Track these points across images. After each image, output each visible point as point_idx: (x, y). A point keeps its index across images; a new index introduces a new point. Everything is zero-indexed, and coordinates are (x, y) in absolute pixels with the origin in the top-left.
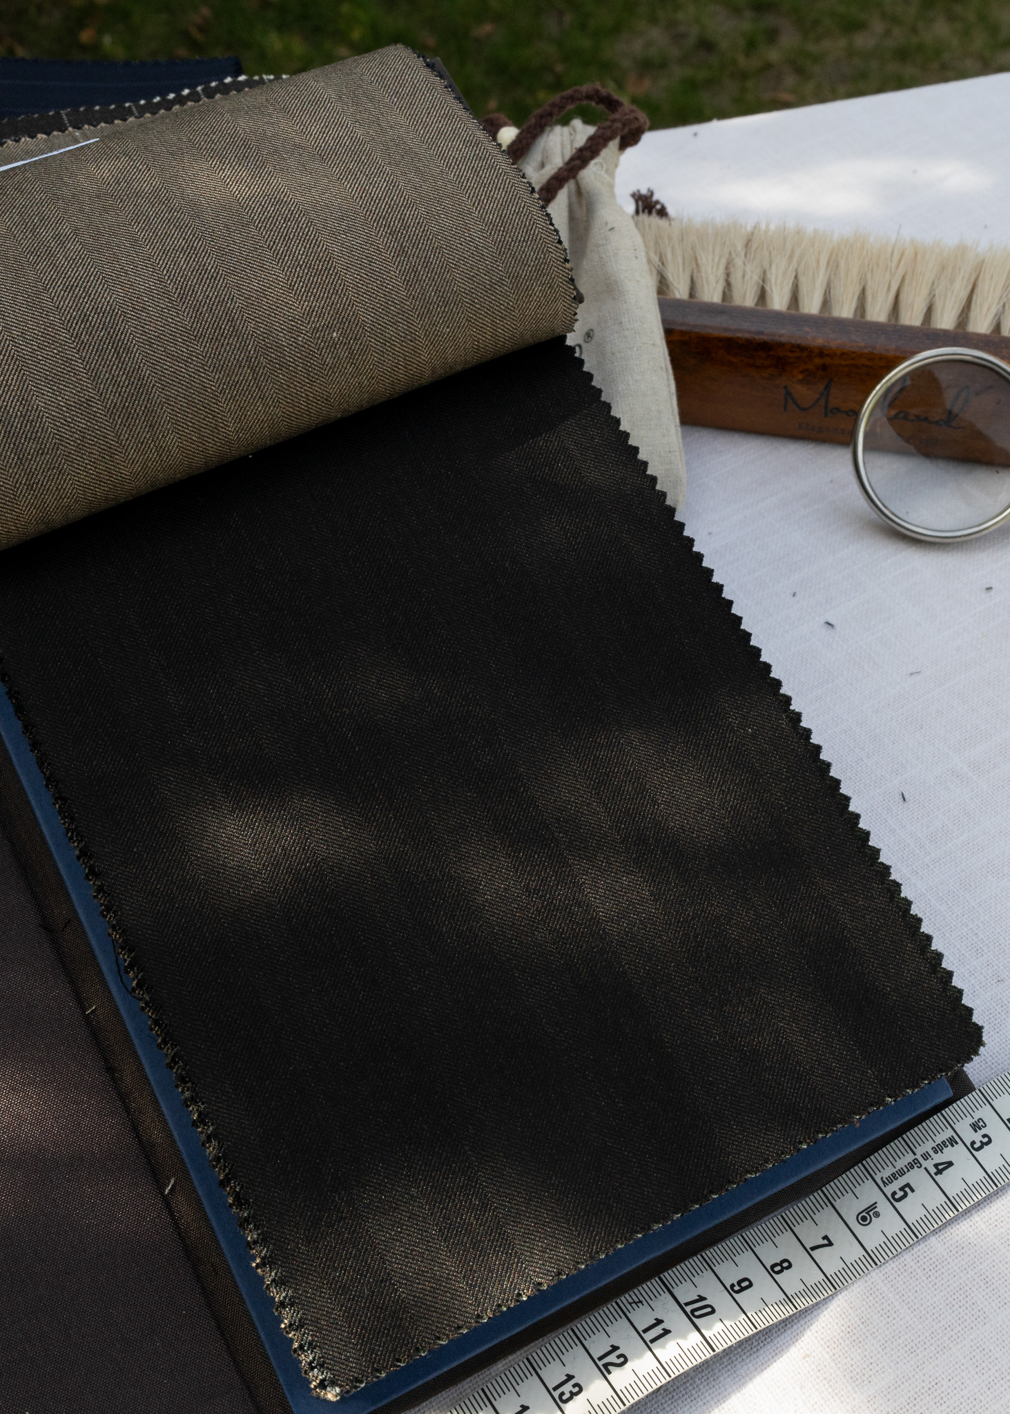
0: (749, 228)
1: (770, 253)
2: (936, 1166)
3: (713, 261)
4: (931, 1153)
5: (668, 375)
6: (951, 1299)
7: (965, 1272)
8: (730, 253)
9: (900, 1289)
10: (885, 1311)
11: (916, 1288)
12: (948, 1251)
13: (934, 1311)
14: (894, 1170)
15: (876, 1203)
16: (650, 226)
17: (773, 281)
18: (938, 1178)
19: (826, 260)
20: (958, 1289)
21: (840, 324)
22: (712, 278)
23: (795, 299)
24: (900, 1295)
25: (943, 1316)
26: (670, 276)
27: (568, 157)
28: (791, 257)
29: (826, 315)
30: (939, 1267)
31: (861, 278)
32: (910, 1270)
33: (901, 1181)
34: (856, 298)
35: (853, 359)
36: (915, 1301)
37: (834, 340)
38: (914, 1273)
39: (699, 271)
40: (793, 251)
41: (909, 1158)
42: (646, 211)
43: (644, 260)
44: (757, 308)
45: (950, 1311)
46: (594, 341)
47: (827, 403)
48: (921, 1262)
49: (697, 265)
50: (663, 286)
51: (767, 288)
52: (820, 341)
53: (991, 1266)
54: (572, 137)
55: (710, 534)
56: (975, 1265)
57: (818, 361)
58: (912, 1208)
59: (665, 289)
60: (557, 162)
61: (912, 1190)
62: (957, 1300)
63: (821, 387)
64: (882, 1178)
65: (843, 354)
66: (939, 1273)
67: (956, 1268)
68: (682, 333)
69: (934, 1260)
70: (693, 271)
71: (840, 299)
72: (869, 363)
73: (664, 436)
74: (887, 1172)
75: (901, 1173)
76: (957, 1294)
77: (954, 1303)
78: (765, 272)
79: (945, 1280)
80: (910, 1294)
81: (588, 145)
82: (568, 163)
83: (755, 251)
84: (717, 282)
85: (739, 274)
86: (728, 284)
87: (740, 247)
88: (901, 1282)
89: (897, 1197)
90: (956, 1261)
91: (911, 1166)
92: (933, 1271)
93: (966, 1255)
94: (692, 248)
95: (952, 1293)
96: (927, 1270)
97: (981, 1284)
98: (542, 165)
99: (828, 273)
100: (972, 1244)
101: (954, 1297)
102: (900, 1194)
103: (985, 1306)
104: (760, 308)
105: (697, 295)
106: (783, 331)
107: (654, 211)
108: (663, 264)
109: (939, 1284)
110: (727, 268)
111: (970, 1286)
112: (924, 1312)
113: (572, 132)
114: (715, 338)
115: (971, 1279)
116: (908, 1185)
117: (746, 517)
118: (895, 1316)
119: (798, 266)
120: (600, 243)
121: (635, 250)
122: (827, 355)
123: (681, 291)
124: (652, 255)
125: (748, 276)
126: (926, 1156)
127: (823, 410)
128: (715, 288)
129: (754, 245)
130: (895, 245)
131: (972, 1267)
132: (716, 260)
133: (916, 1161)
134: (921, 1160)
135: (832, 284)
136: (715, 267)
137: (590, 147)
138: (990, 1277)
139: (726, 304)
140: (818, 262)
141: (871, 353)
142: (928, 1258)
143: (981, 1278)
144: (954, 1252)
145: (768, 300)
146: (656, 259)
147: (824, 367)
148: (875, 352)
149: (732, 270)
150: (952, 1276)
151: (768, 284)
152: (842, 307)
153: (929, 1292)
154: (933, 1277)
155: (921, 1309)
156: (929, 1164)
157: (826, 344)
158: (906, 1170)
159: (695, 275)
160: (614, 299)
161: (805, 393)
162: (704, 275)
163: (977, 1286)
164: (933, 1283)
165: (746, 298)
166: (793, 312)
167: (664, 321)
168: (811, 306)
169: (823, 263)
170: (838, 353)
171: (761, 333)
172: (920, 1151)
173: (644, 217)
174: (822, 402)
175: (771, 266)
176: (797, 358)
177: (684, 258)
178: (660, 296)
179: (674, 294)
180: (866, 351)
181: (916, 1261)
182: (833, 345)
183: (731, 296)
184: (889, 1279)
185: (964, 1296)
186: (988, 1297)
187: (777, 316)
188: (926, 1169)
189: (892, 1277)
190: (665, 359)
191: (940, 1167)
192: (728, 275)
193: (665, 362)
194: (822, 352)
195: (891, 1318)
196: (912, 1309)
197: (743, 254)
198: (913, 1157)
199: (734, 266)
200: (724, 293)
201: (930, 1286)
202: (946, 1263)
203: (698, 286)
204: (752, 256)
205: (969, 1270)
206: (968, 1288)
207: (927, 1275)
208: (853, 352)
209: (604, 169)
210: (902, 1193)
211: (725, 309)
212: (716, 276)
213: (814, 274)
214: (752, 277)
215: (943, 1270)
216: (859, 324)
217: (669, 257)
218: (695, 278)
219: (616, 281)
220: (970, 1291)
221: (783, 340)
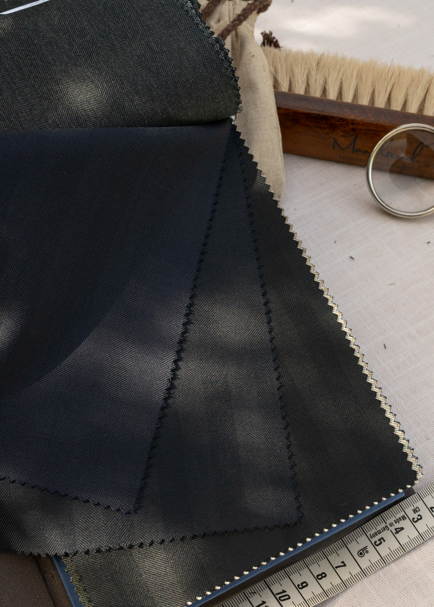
0: (319, 55)
1: (329, 70)
2: (396, 529)
3: (301, 72)
4: (394, 523)
5: (278, 131)
6: (400, 594)
7: (407, 581)
8: (309, 69)
9: (377, 588)
10: (370, 599)
11: (384, 588)
12: (400, 570)
13: (392, 599)
14: (376, 531)
15: (367, 546)
16: (270, 52)
17: (330, 84)
18: (396, 535)
19: (356, 74)
20: (404, 589)
21: (362, 108)
22: (300, 81)
23: (340, 93)
24: (377, 591)
25: (396, 602)
26: (280, 79)
27: (232, 20)
28: (339, 71)
29: (355, 103)
30: (396, 578)
31: (373, 84)
32: (382, 579)
33: (379, 536)
34: (370, 94)
35: (368, 126)
36: (384, 594)
37: (359, 117)
38: (384, 581)
39: (294, 77)
40: (340, 68)
41: (384, 525)
42: (269, 45)
43: (268, 72)
44: (321, 98)
45: (400, 600)
46: (242, 112)
47: (354, 146)
48: (387, 576)
49: (293, 74)
50: (276, 85)
51: (327, 88)
52: (352, 117)
53: (419, 578)
54: (234, 7)
55: (295, 209)
56: (412, 578)
57: (351, 126)
58: (384, 550)
59: (277, 85)
60: (226, 21)
61: (384, 541)
62: (403, 594)
63: (352, 139)
64: (370, 534)
65: (363, 124)
66: (395, 581)
67: (403, 579)
68: (285, 109)
69: (393, 574)
70: (291, 77)
71: (363, 95)
72: (376, 129)
73: (275, 162)
74: (373, 532)
75: (379, 532)
76: (403, 592)
77: (402, 595)
78: (326, 79)
79: (398, 584)
80: (381, 591)
81: (242, 14)
82: (232, 22)
83: (322, 68)
84: (302, 84)
85: (314, 80)
86: (308, 84)
87: (314, 66)
88: (377, 585)
89: (377, 544)
90: (403, 575)
91: (384, 529)
92: (393, 580)
93: (408, 573)
94: (291, 65)
95: (401, 591)
96: (390, 579)
97: (415, 587)
98: (219, 21)
99: (357, 81)
100: (411, 567)
101: (402, 592)
102: (378, 542)
103: (416, 597)
104: (323, 98)
105: (293, 89)
106: (334, 111)
107: (272, 45)
108: (276, 72)
109: (395, 587)
110: (307, 76)
111: (410, 587)
112: (388, 600)
113: (234, 4)
114: (301, 113)
115: (410, 584)
116: (382, 538)
117: (313, 201)
118: (374, 601)
119: (342, 76)
120: (247, 63)
121: (264, 67)
122: (355, 124)
123: (285, 87)
124: (271, 67)
125: (318, 81)
126: (391, 525)
127: (352, 150)
128: (301, 86)
129: (321, 65)
130: (390, 68)
131: (411, 578)
132: (302, 71)
133: (386, 527)
134: (389, 526)
135: (358, 87)
136: (302, 75)
137: (243, 14)
138: (419, 584)
139: (306, 95)
140: (352, 75)
141: (377, 124)
142: (390, 574)
143: (415, 584)
144: (402, 571)
145: (327, 94)
146: (273, 70)
147: (354, 130)
148: (379, 123)
149: (310, 77)
150: (401, 582)
151: (328, 86)
152: (363, 99)
153: (390, 590)
154: (392, 583)
155: (386, 598)
156: (392, 529)
157: (355, 118)
158: (381, 531)
159: (292, 79)
160: (253, 92)
161: (344, 141)
162: (296, 80)
163: (413, 588)
164: (392, 586)
165: (317, 93)
166: (339, 101)
167: (277, 103)
168: (348, 98)
169: (354, 76)
170: (361, 123)
171: (324, 111)
172: (388, 522)
173: (267, 48)
174: (352, 146)
175: (329, 77)
176: (341, 124)
177: (287, 71)
178: (276, 90)
179: (281, 89)
180: (374, 123)
181: (384, 575)
182: (359, 119)
183: (309, 91)
184: (372, 584)
185: (406, 592)
186: (417, 593)
187: (331, 102)
188: (391, 531)
189: (373, 583)
190: (277, 122)
191: (398, 530)
192: (308, 80)
193: (277, 124)
194: (353, 122)
195: (372, 602)
196: (382, 598)
197: (315, 69)
198: (385, 525)
199: (311, 75)
200: (306, 89)
201: (391, 587)
202: (398, 576)
203: (293, 85)
204: (320, 70)
205: (409, 580)
206: (408, 589)
207: (390, 582)
208: (368, 123)
209: (250, 23)
210: (379, 542)
211: (306, 98)
212: (302, 80)
213: (350, 81)
214: (319, 81)
215: (397, 580)
216: (371, 109)
217: (280, 69)
218: (292, 81)
219: (254, 83)
220: (409, 590)
221: (334, 115)
